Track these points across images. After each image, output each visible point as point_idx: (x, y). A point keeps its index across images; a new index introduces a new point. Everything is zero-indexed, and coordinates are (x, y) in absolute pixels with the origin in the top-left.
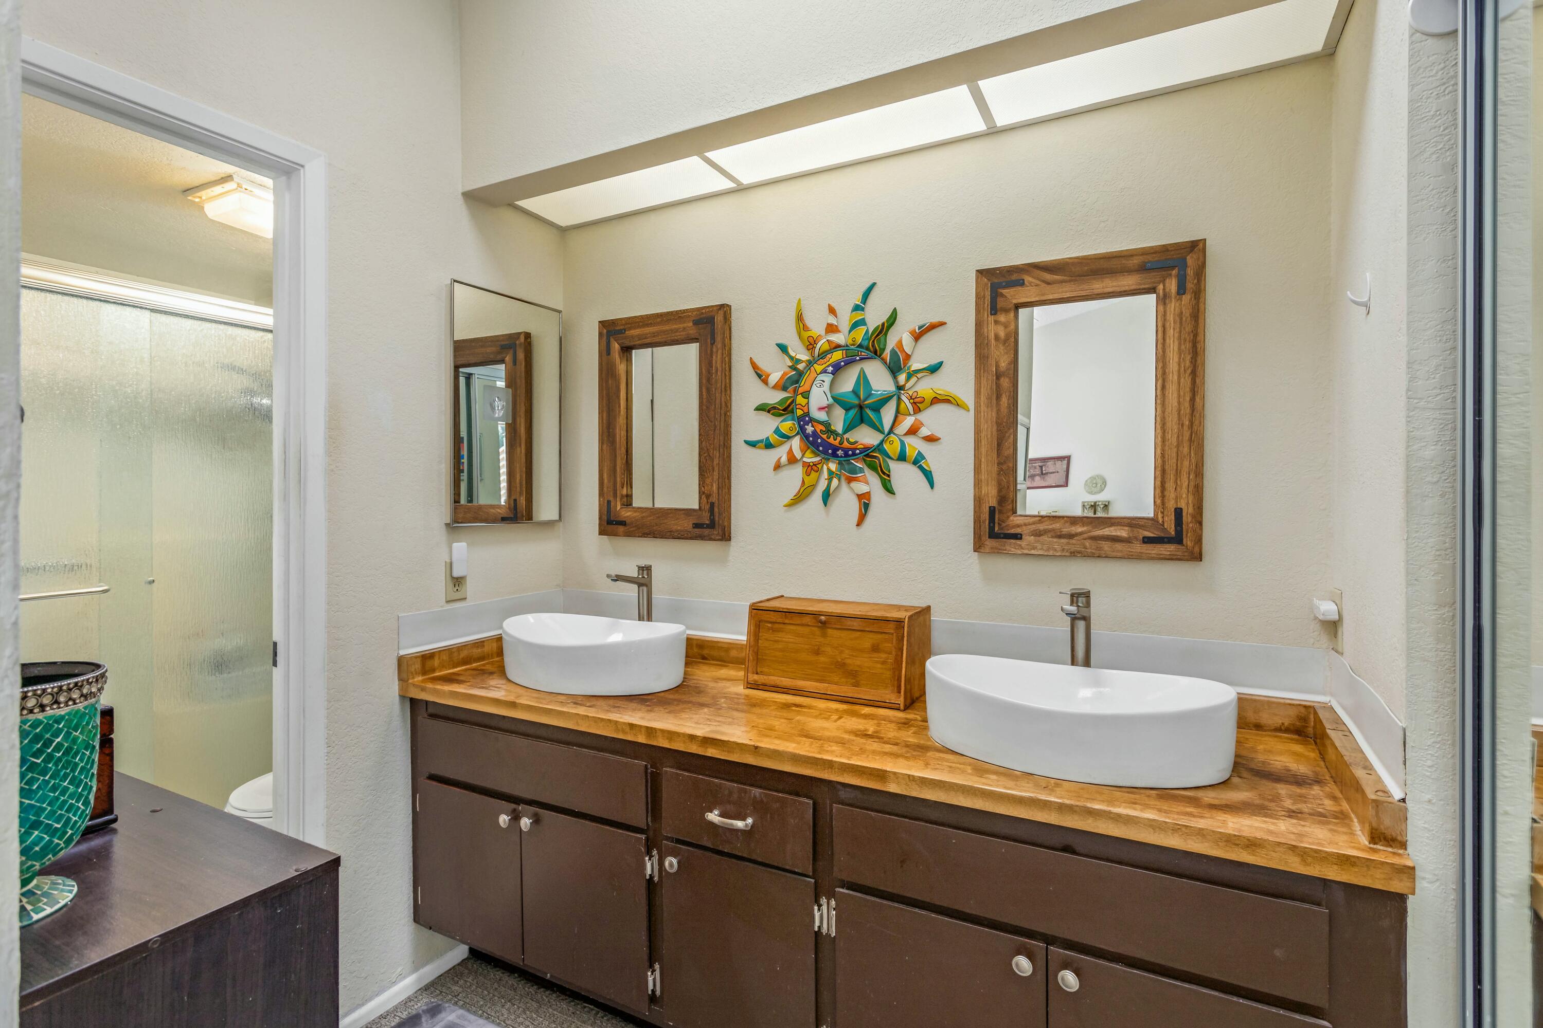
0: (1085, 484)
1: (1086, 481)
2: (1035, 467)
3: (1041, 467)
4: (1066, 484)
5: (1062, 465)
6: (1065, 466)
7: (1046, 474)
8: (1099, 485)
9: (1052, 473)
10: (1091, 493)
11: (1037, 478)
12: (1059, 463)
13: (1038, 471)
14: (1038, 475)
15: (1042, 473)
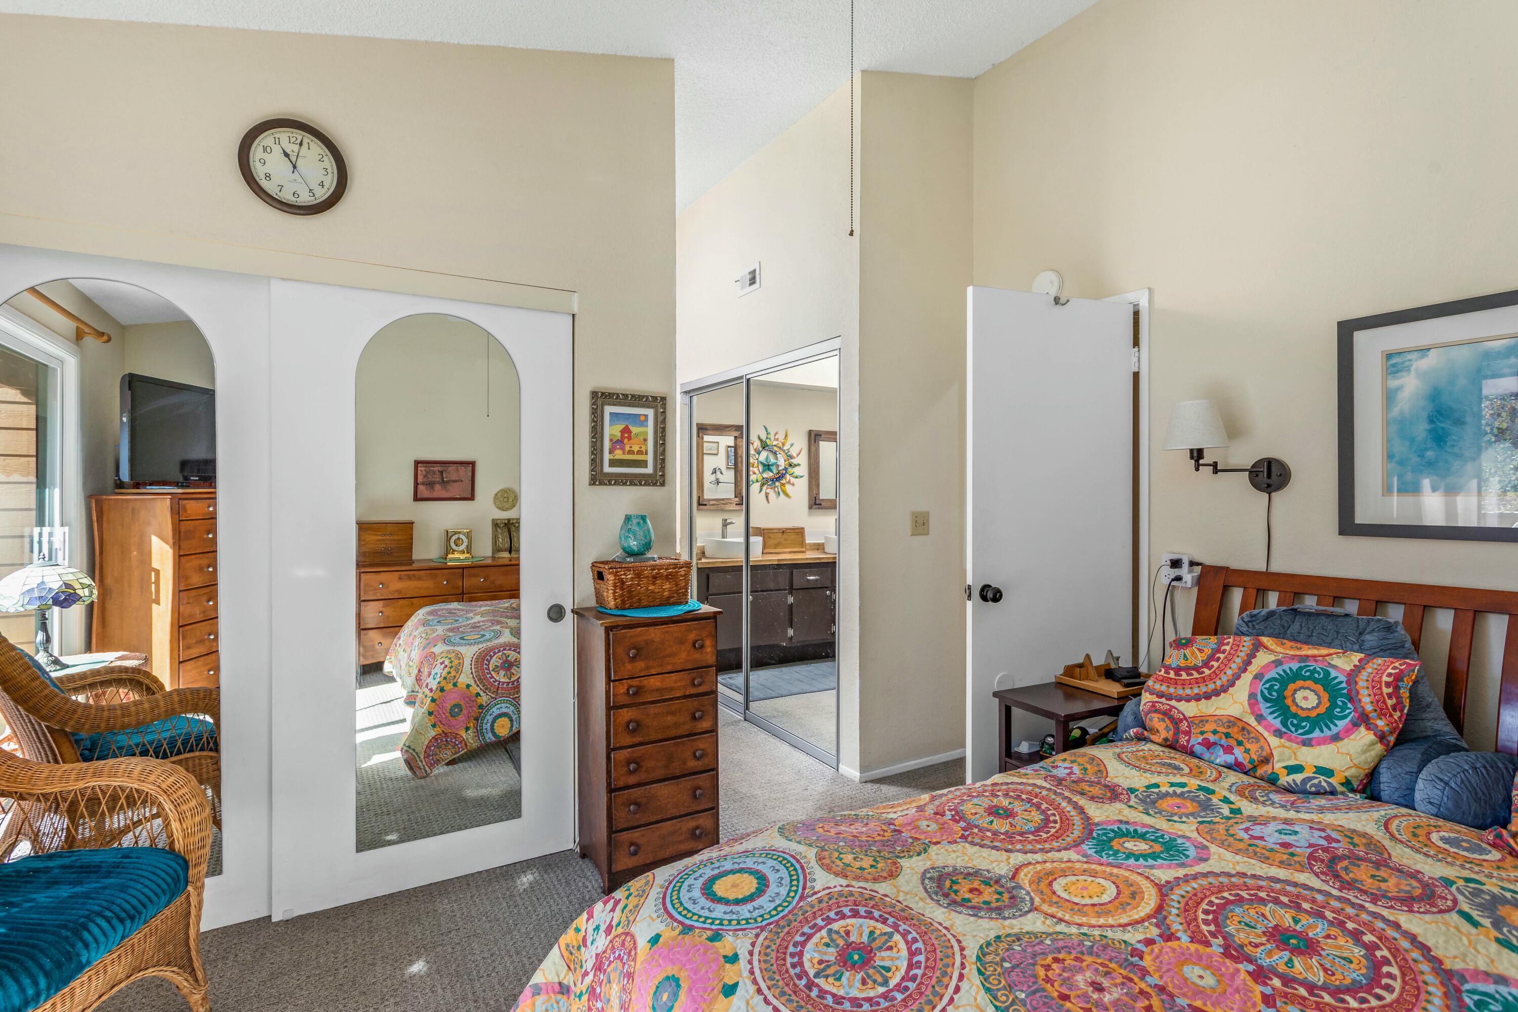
0: (495, 498)
1: (496, 495)
2: (434, 472)
3: (441, 472)
4: (472, 498)
5: (465, 473)
6: (470, 474)
7: (448, 482)
8: (510, 500)
9: (454, 481)
10: (503, 509)
11: (437, 487)
12: (462, 469)
13: (437, 478)
14: (439, 483)
15: (443, 481)
